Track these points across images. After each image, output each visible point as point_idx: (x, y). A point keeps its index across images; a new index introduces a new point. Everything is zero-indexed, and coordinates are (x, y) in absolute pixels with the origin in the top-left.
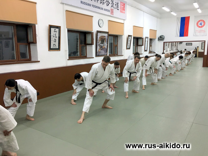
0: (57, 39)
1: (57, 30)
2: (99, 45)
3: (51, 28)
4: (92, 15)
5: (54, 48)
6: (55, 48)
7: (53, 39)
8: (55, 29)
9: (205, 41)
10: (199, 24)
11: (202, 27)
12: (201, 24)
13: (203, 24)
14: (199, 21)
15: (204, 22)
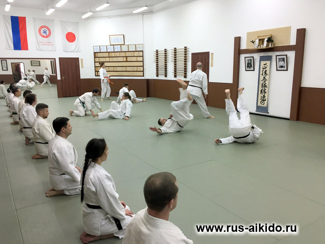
9: (55, 59)
10: (42, 31)
11: (47, 37)
12: (45, 32)
13: (47, 32)
14: (42, 27)
15: (49, 30)
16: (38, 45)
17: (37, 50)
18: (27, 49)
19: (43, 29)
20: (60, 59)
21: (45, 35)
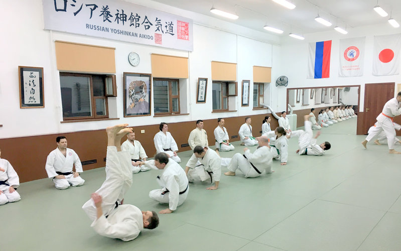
0: (37, 89)
1: (37, 74)
2: (130, 97)
3: (24, 72)
4: (114, 47)
5: (31, 103)
6: (33, 103)
7: (27, 89)
8: (32, 73)
9: (359, 86)
10: (348, 53)
11: (353, 60)
12: (352, 54)
13: (355, 54)
14: (349, 49)
15: (358, 51)
16: (342, 70)
17: (340, 76)
18: (328, 76)
19: (350, 51)
20: (366, 85)
21: (351, 57)
